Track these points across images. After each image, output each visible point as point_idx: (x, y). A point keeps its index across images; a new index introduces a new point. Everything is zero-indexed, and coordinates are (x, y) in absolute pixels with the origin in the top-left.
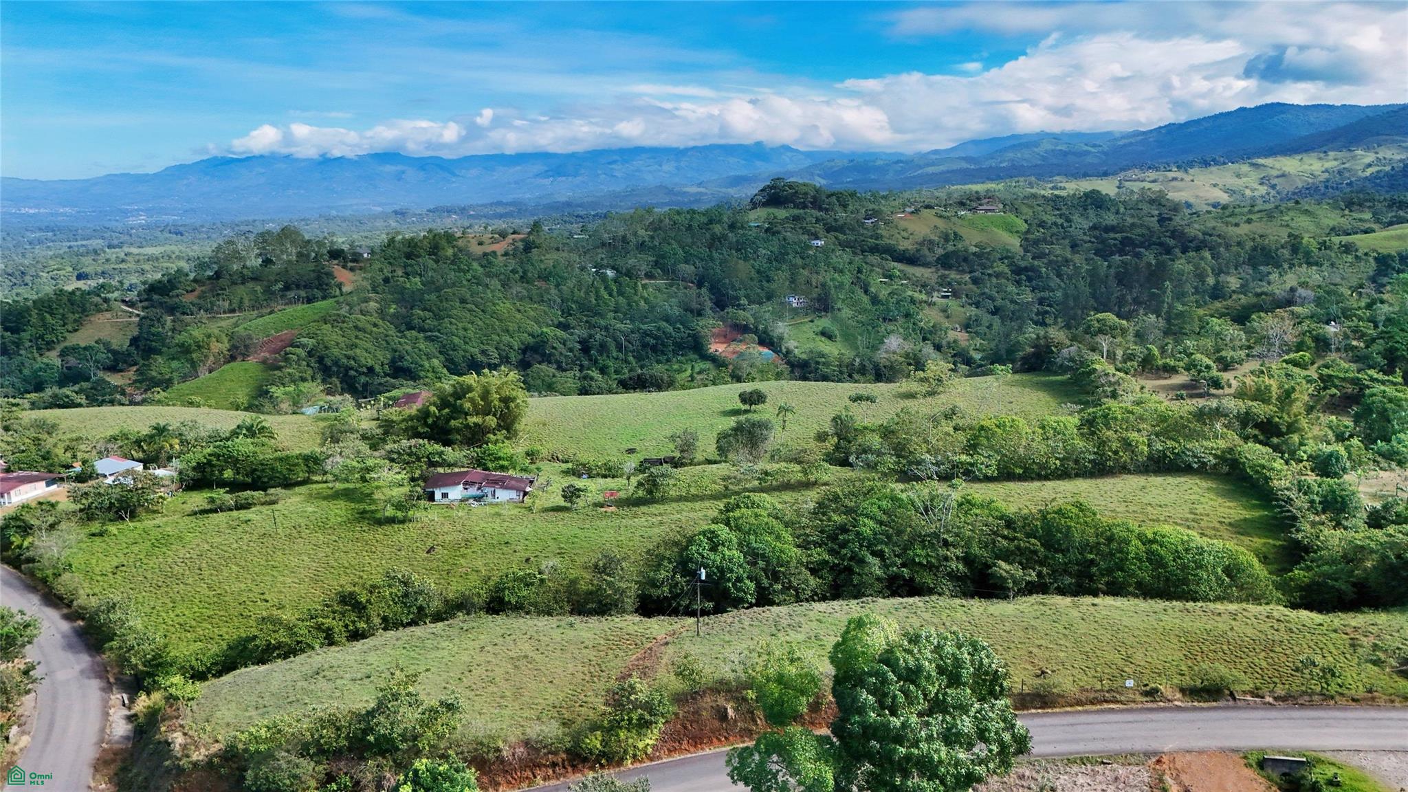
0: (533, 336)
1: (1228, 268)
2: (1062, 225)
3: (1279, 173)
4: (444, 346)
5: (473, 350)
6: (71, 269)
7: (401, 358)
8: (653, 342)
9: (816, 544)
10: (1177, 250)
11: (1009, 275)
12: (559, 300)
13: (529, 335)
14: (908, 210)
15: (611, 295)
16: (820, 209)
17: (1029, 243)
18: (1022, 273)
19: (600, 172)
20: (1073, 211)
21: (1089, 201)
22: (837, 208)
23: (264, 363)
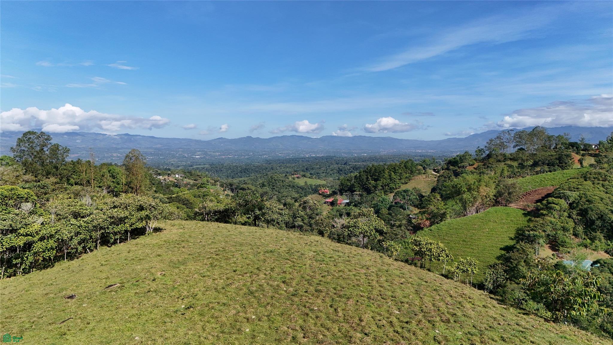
23: (524, 210)
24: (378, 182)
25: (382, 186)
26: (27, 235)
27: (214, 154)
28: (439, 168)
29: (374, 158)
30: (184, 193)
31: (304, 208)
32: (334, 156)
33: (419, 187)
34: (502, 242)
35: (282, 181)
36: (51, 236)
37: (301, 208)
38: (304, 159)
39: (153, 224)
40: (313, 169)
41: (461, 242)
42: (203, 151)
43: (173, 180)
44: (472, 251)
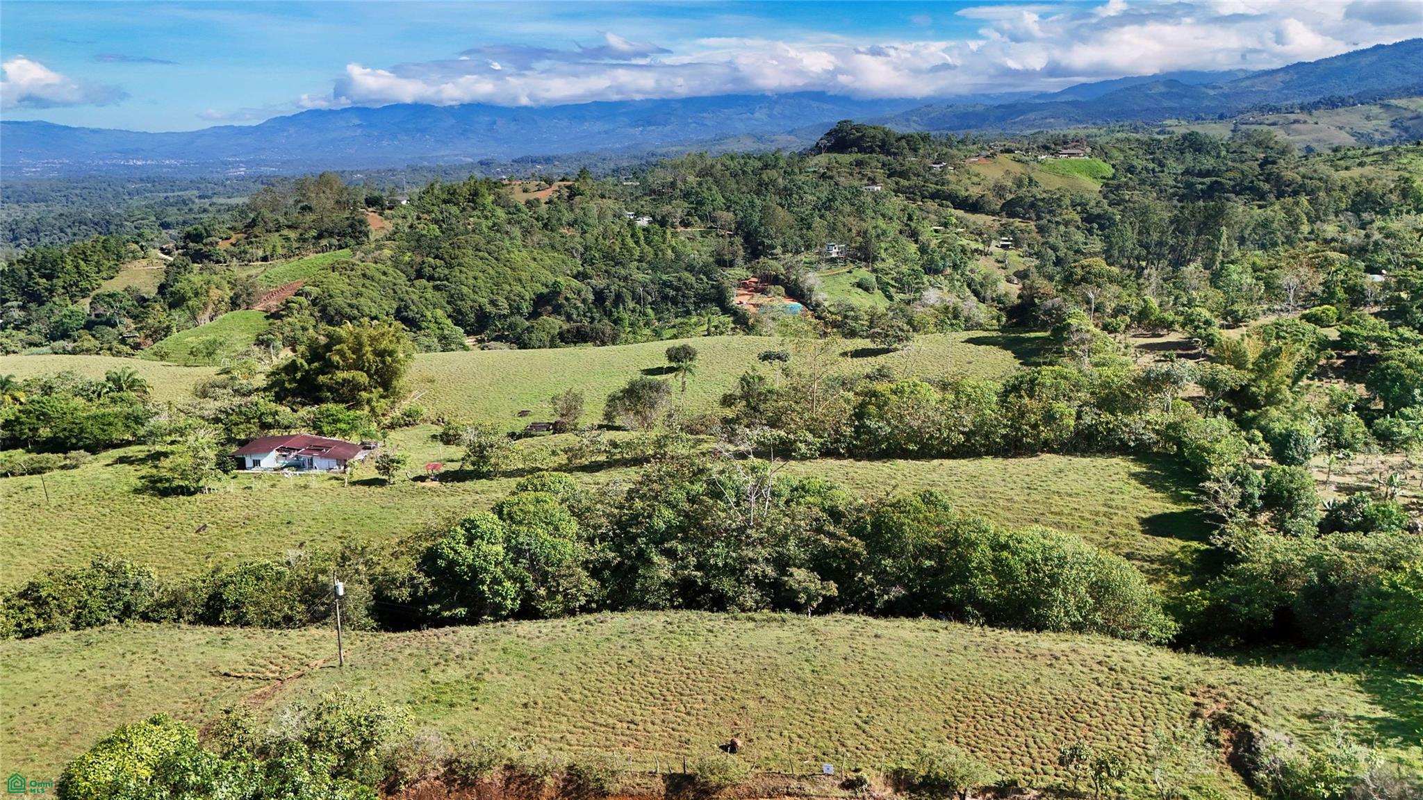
0: (547, 287)
1: (1326, 215)
2: (1153, 170)
3: (1414, 115)
4: (452, 296)
5: (481, 300)
6: (154, 219)
7: (407, 307)
8: (672, 293)
9: (603, 538)
10: (1272, 195)
11: (1079, 223)
12: (581, 249)
13: (543, 285)
14: (984, 153)
15: (637, 243)
16: (888, 153)
17: (1111, 189)
18: (1093, 221)
19: (690, 121)
20: (1168, 155)
21: (1187, 144)
22: (906, 151)
23: (266, 312)
24: (55, 281)
25: (64, 288)
28: (171, 245)
33: (135, 284)
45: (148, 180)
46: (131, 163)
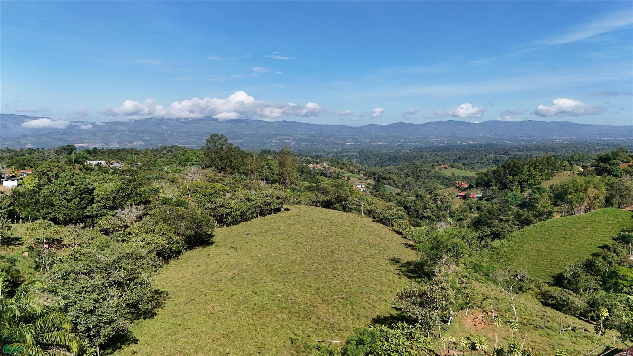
24: (515, 177)
25: (519, 182)
26: (229, 208)
27: (365, 140)
29: (543, 147)
30: (324, 183)
31: (435, 201)
32: (495, 144)
34: (602, 241)
35: (428, 171)
36: (239, 210)
37: (432, 201)
38: (458, 147)
39: (285, 206)
40: (466, 158)
41: (561, 239)
42: (354, 138)
43: (321, 168)
44: (569, 247)
45: (607, 145)
46: (602, 139)
